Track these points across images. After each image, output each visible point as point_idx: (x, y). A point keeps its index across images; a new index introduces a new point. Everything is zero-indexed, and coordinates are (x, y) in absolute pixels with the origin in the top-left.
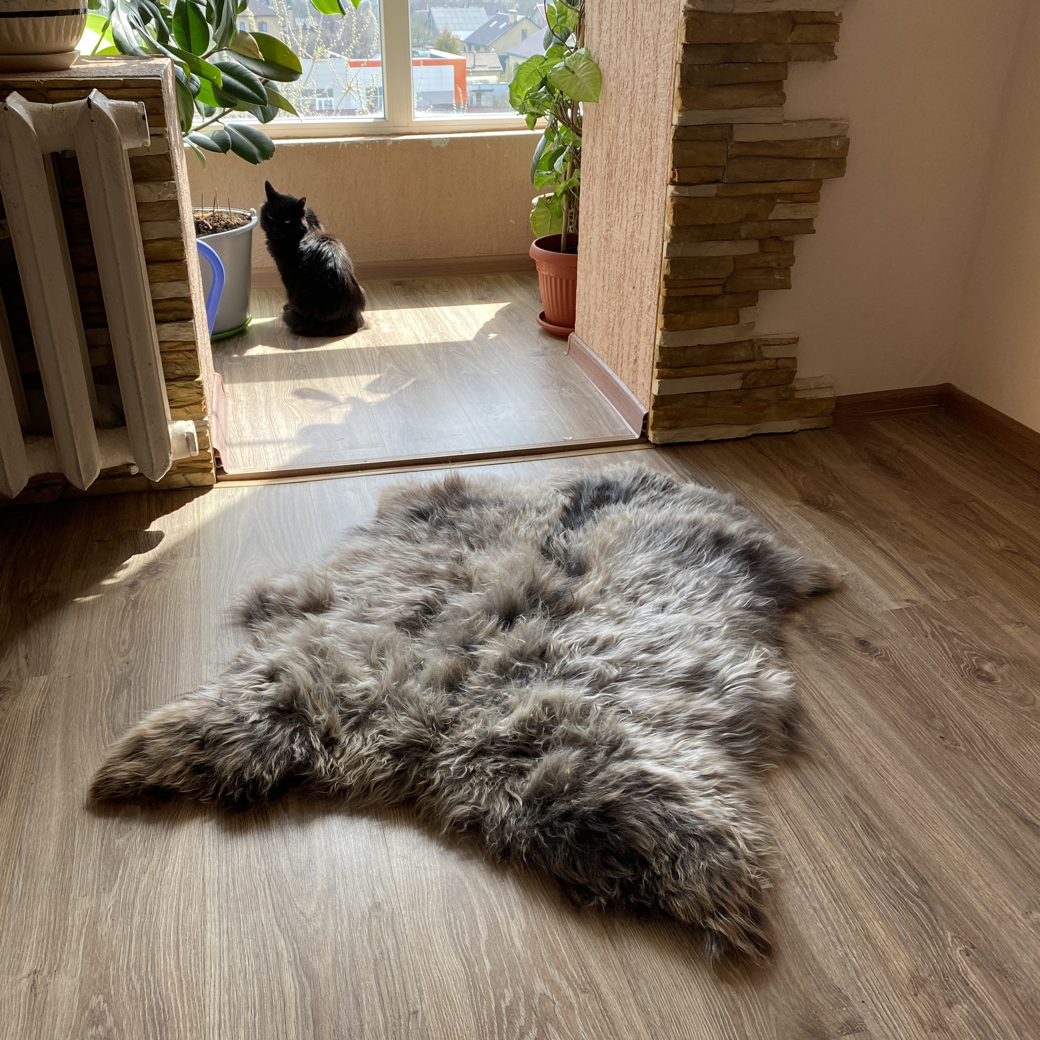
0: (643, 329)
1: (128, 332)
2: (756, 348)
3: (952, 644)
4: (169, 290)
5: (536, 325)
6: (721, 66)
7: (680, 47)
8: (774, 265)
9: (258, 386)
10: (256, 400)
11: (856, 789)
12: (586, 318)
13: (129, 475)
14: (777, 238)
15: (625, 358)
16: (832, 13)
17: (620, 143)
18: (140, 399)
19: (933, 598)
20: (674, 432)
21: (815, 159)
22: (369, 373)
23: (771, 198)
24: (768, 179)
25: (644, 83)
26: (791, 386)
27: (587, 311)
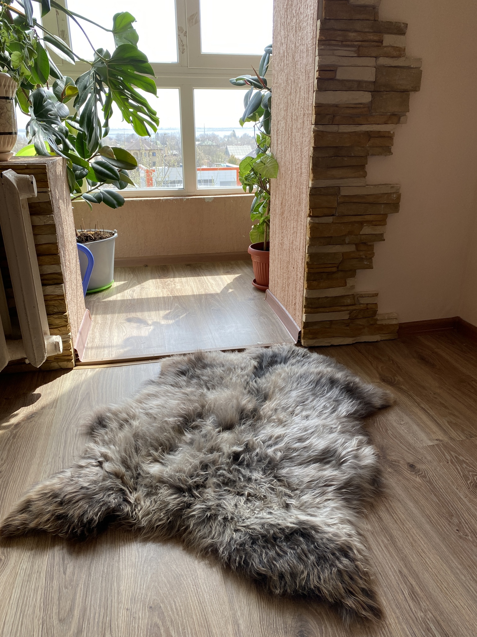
0: (298, 288)
1: (22, 291)
2: (356, 299)
3: (463, 467)
4: (50, 269)
5: (251, 285)
6: (333, 158)
7: (312, 149)
8: (364, 257)
9: (109, 316)
10: (106, 323)
11: (406, 566)
12: (274, 282)
13: (25, 363)
14: (365, 243)
15: (291, 302)
16: (389, 132)
17: (287, 198)
18: (29, 325)
19: (451, 439)
20: (314, 341)
21: (383, 204)
22: (165, 309)
23: (361, 223)
24: (359, 214)
25: (297, 167)
26: (376, 317)
27: (274, 279)
